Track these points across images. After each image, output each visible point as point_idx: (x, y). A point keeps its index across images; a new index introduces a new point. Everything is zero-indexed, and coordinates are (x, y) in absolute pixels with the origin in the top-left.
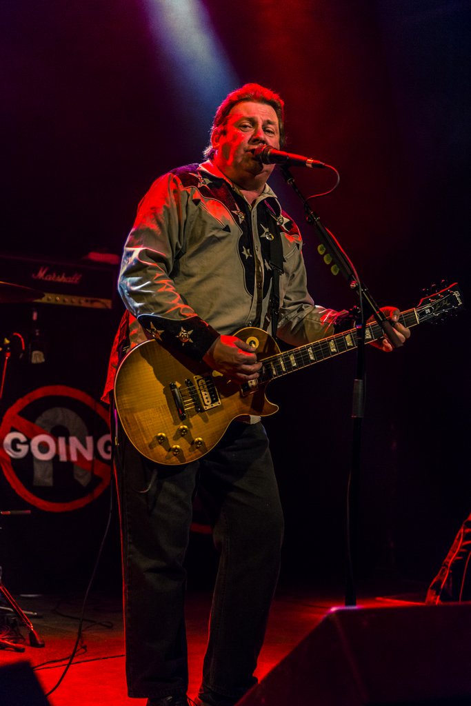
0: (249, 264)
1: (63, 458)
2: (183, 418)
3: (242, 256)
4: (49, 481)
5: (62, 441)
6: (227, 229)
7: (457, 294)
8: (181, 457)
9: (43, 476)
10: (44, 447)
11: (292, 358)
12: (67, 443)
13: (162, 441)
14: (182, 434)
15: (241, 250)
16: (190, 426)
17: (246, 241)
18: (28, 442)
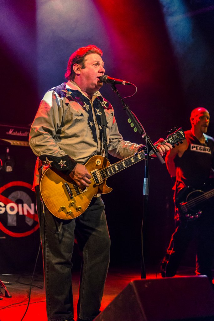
0: (93, 129)
1: (21, 213)
2: (72, 198)
3: (90, 126)
4: (15, 224)
5: (20, 205)
6: (82, 115)
7: (182, 132)
8: (72, 216)
9: (12, 222)
10: (12, 209)
11: (116, 167)
12: (23, 207)
13: (63, 209)
14: (72, 205)
15: (89, 123)
16: (75, 202)
17: (90, 119)
18: (5, 207)
